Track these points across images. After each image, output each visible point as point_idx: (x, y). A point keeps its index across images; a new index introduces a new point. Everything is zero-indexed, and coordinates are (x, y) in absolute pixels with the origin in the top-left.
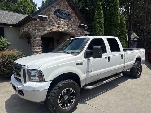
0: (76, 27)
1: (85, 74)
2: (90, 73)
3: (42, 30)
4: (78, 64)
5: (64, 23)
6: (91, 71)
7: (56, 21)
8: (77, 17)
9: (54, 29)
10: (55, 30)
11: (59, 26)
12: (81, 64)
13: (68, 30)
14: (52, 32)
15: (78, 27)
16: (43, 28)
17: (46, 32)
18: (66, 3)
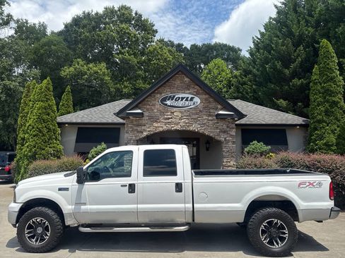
0: (210, 118)
1: (73, 207)
2: (83, 207)
3: (138, 132)
4: (60, 189)
5: (180, 115)
6: (85, 204)
7: (162, 113)
8: (211, 100)
9: (159, 127)
10: (161, 129)
11: (170, 120)
12: (67, 189)
13: (188, 126)
14: (156, 133)
15: (215, 118)
16: (139, 129)
17: (145, 134)
18: (186, 79)
